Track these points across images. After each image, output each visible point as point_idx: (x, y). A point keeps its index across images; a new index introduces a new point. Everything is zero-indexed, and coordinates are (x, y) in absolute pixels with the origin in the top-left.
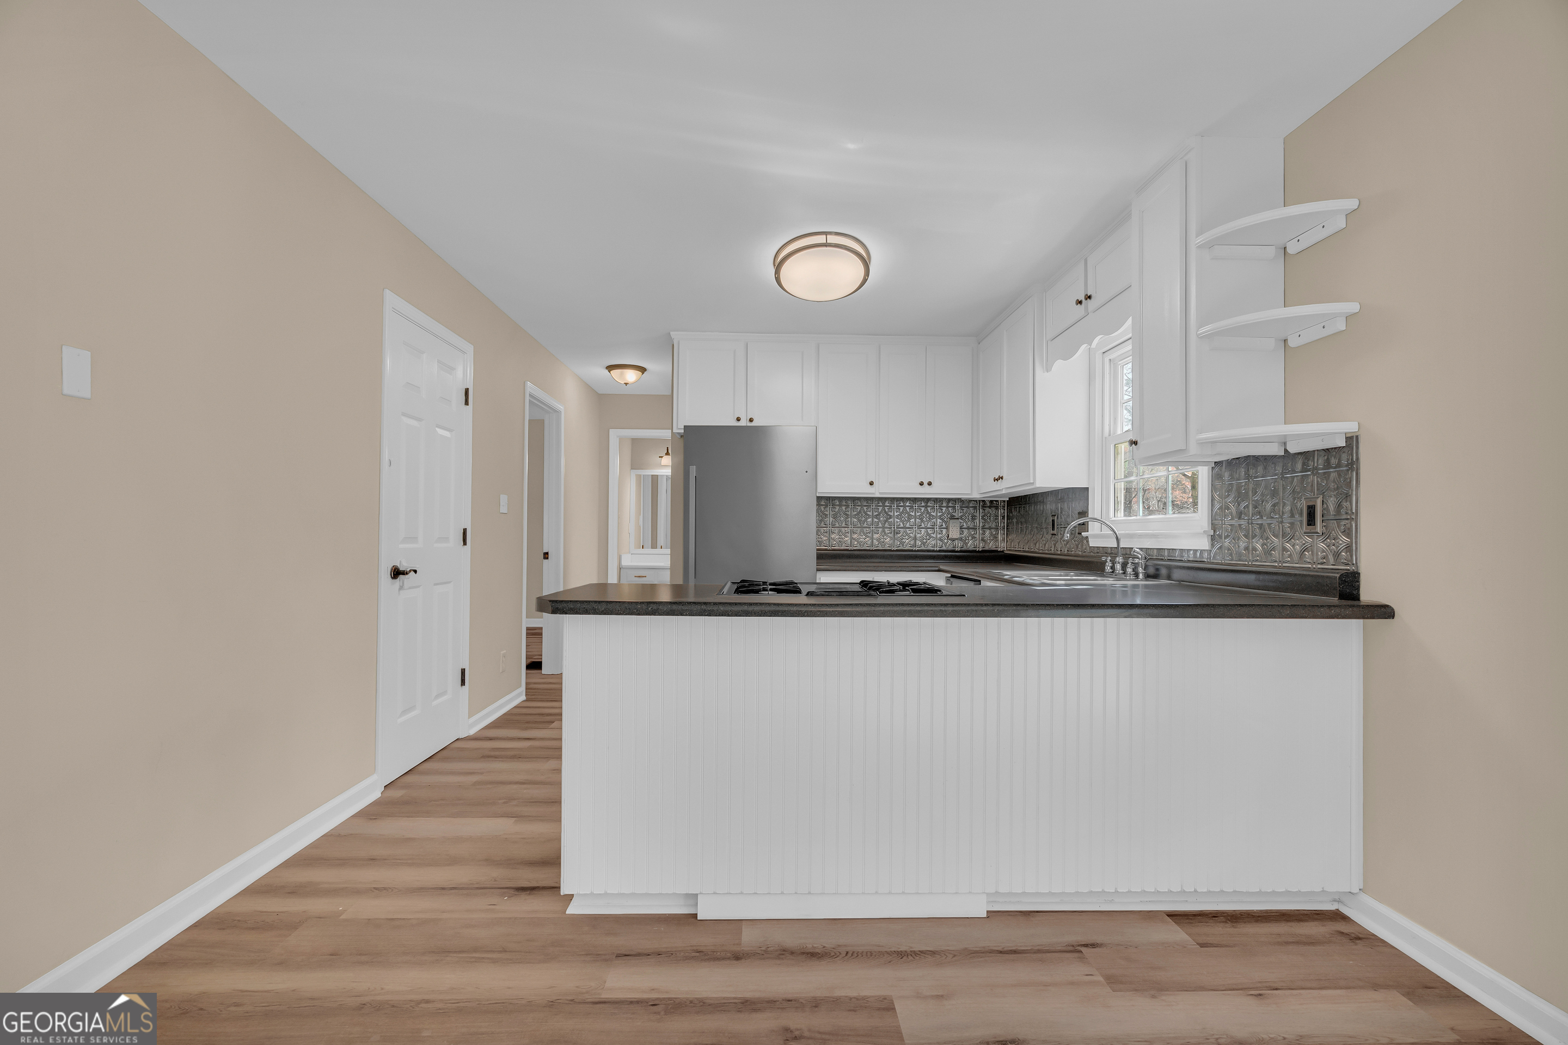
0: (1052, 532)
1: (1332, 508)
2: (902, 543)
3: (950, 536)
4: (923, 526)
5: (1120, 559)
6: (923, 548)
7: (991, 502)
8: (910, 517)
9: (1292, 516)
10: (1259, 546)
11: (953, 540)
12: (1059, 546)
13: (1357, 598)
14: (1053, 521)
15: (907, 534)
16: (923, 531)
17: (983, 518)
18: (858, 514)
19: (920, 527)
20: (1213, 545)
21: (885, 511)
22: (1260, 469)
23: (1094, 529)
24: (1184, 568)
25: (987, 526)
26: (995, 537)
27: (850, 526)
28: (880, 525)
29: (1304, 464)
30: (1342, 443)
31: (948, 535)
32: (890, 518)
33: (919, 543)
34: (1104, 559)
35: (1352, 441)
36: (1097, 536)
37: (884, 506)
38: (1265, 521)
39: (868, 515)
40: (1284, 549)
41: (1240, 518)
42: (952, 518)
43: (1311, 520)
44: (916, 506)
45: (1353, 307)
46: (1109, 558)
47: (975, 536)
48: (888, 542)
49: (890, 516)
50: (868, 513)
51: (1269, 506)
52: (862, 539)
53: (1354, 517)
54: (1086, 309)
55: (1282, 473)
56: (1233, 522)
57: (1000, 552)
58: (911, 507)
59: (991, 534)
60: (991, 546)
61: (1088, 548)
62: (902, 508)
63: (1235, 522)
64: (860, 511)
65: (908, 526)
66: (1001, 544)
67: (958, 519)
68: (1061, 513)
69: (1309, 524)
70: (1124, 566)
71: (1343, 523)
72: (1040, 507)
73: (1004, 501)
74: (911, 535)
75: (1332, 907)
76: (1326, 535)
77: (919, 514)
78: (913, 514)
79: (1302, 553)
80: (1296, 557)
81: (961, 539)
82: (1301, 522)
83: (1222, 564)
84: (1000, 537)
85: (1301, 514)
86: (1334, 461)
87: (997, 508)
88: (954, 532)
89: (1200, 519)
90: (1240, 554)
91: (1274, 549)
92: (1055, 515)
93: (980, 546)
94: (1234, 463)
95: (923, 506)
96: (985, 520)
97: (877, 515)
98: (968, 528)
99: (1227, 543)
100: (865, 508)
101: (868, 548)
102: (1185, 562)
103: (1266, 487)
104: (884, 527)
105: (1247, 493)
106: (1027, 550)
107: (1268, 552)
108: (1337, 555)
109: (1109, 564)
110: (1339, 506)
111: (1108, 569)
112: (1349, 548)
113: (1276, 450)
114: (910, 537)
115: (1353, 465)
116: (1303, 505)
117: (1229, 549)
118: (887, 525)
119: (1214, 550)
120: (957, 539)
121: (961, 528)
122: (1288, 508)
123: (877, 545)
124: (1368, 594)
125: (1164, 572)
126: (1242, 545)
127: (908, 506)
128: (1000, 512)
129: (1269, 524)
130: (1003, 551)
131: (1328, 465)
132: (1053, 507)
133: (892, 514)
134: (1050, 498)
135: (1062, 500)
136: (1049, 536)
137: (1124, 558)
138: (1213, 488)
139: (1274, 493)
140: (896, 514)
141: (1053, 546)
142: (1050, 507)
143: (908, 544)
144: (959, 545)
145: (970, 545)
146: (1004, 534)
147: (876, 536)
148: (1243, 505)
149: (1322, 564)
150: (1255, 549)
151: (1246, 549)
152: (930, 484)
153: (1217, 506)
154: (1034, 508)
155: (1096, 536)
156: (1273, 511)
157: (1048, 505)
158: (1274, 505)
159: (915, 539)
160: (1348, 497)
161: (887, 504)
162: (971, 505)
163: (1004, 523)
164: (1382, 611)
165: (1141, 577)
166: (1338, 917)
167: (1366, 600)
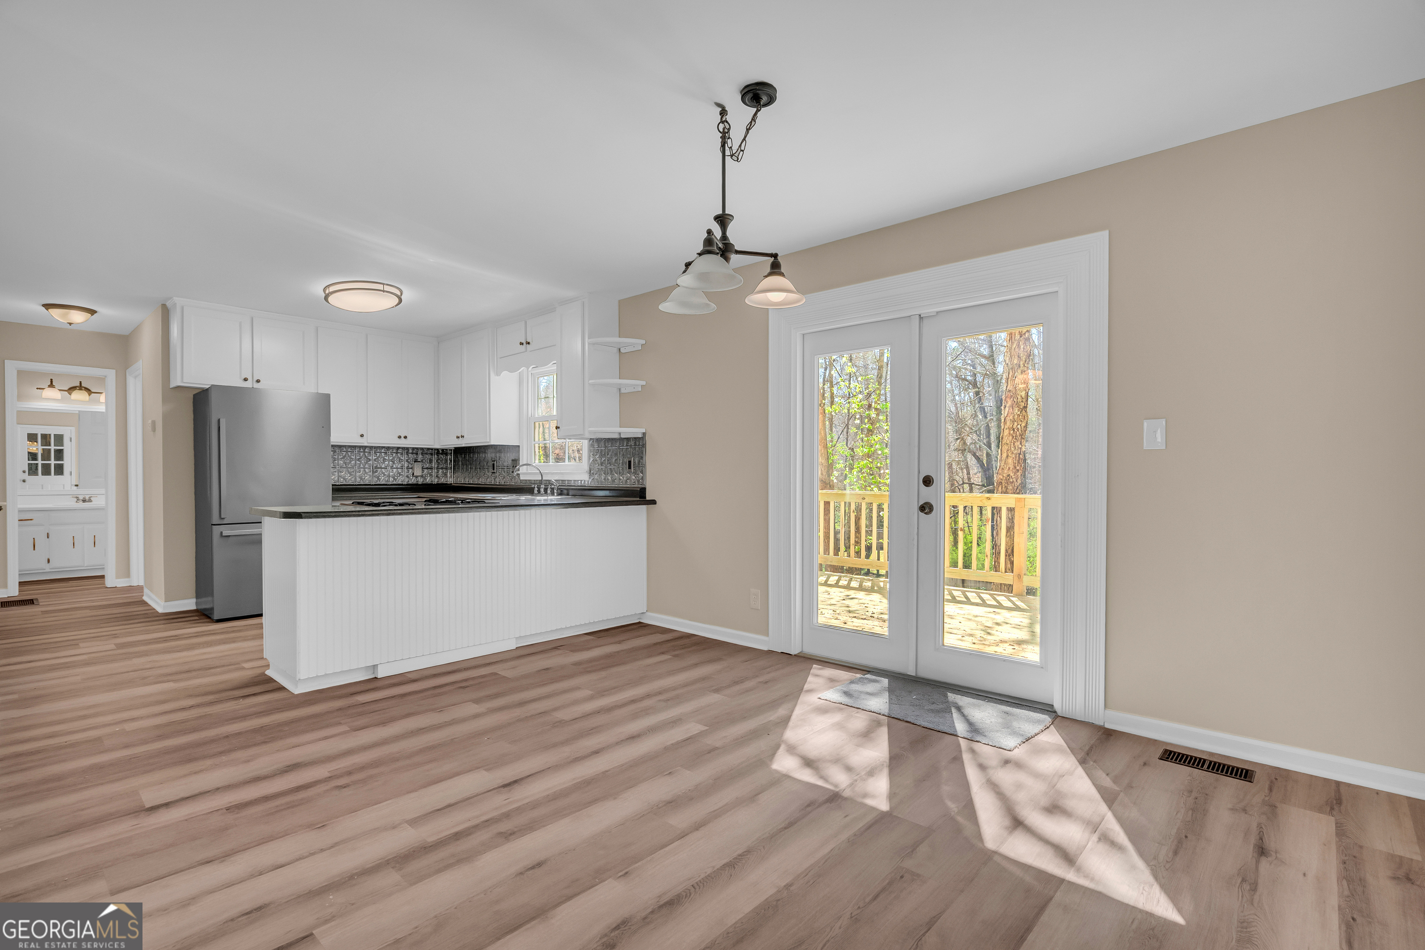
0: (492, 471)
1: (637, 462)
2: (379, 479)
3: (415, 474)
4: (394, 467)
5: (543, 486)
6: (395, 483)
7: (443, 450)
8: (384, 460)
9: (623, 465)
10: (610, 478)
11: (417, 477)
12: (497, 480)
13: (645, 497)
14: (493, 464)
15: (383, 473)
16: (395, 470)
17: (437, 462)
18: (344, 457)
19: (392, 467)
20: (590, 478)
21: (365, 456)
22: (610, 443)
23: (523, 470)
24: (575, 489)
25: (440, 467)
26: (446, 475)
27: (337, 467)
28: (362, 466)
29: (627, 443)
30: (640, 436)
31: (413, 473)
32: (369, 461)
33: (391, 479)
34: (533, 486)
35: (644, 434)
36: (526, 474)
37: (364, 452)
38: (612, 467)
39: (352, 458)
40: (620, 479)
41: (602, 465)
42: (416, 461)
43: (630, 467)
44: (389, 452)
45: (644, 383)
46: (536, 486)
47: (432, 474)
48: (368, 479)
49: (369, 459)
50: (352, 457)
51: (614, 460)
52: (348, 477)
53: (644, 466)
54: (526, 348)
55: (619, 446)
56: (599, 467)
57: (449, 484)
58: (386, 453)
59: (443, 472)
60: (443, 480)
61: (519, 481)
62: (378, 454)
63: (600, 467)
64: (345, 456)
65: (383, 466)
66: (450, 479)
67: (420, 462)
68: (499, 459)
69: (629, 469)
70: (546, 490)
71: (641, 468)
72: (482, 455)
73: (451, 450)
74: (386, 473)
75: (638, 621)
76: (635, 473)
77: (392, 458)
78: (387, 458)
79: (626, 481)
80: (624, 482)
81: (422, 476)
82: (626, 468)
83: (594, 487)
84: (449, 475)
85: (626, 464)
86: (637, 443)
87: (446, 454)
88: (418, 471)
89: (585, 465)
90: (601, 482)
91: (616, 479)
92: (495, 461)
93: (435, 481)
94: (598, 440)
95: (394, 453)
96: (438, 463)
97: (359, 459)
98: (427, 468)
99: (596, 477)
100: (349, 453)
101: (353, 483)
102: (576, 486)
103: (612, 452)
104: (364, 468)
105: (605, 454)
106: (472, 482)
107: (613, 481)
108: (638, 481)
109: (536, 489)
110: (639, 462)
111: (536, 492)
112: (642, 478)
113: (616, 436)
114: (385, 475)
115: (644, 445)
116: (626, 460)
117: (597, 480)
118: (367, 466)
119: (590, 480)
120: (419, 476)
121: (423, 468)
122: (621, 461)
123: (358, 481)
124: (649, 497)
125: (565, 492)
126: (603, 478)
127: (383, 452)
128: (449, 457)
129: (614, 468)
130: (451, 484)
131: (635, 445)
132: (493, 455)
133: (371, 458)
134: (489, 451)
135: (500, 451)
136: (490, 474)
137: (545, 485)
138: (590, 451)
139: (616, 454)
140: (374, 458)
141: (493, 480)
142: (490, 455)
143: (383, 480)
144: (420, 481)
145: (428, 480)
146: (451, 472)
147: (358, 474)
148: (603, 459)
149: (634, 485)
150: (608, 479)
151: (605, 479)
152: (405, 437)
153: (592, 459)
154: (477, 455)
155: (524, 474)
156: (615, 462)
157: (489, 455)
158: (616, 460)
159: (389, 476)
160: (642, 458)
161: (366, 450)
162: (429, 452)
163: (451, 465)
164: (653, 502)
165: (556, 495)
166: (640, 623)
167: (648, 498)
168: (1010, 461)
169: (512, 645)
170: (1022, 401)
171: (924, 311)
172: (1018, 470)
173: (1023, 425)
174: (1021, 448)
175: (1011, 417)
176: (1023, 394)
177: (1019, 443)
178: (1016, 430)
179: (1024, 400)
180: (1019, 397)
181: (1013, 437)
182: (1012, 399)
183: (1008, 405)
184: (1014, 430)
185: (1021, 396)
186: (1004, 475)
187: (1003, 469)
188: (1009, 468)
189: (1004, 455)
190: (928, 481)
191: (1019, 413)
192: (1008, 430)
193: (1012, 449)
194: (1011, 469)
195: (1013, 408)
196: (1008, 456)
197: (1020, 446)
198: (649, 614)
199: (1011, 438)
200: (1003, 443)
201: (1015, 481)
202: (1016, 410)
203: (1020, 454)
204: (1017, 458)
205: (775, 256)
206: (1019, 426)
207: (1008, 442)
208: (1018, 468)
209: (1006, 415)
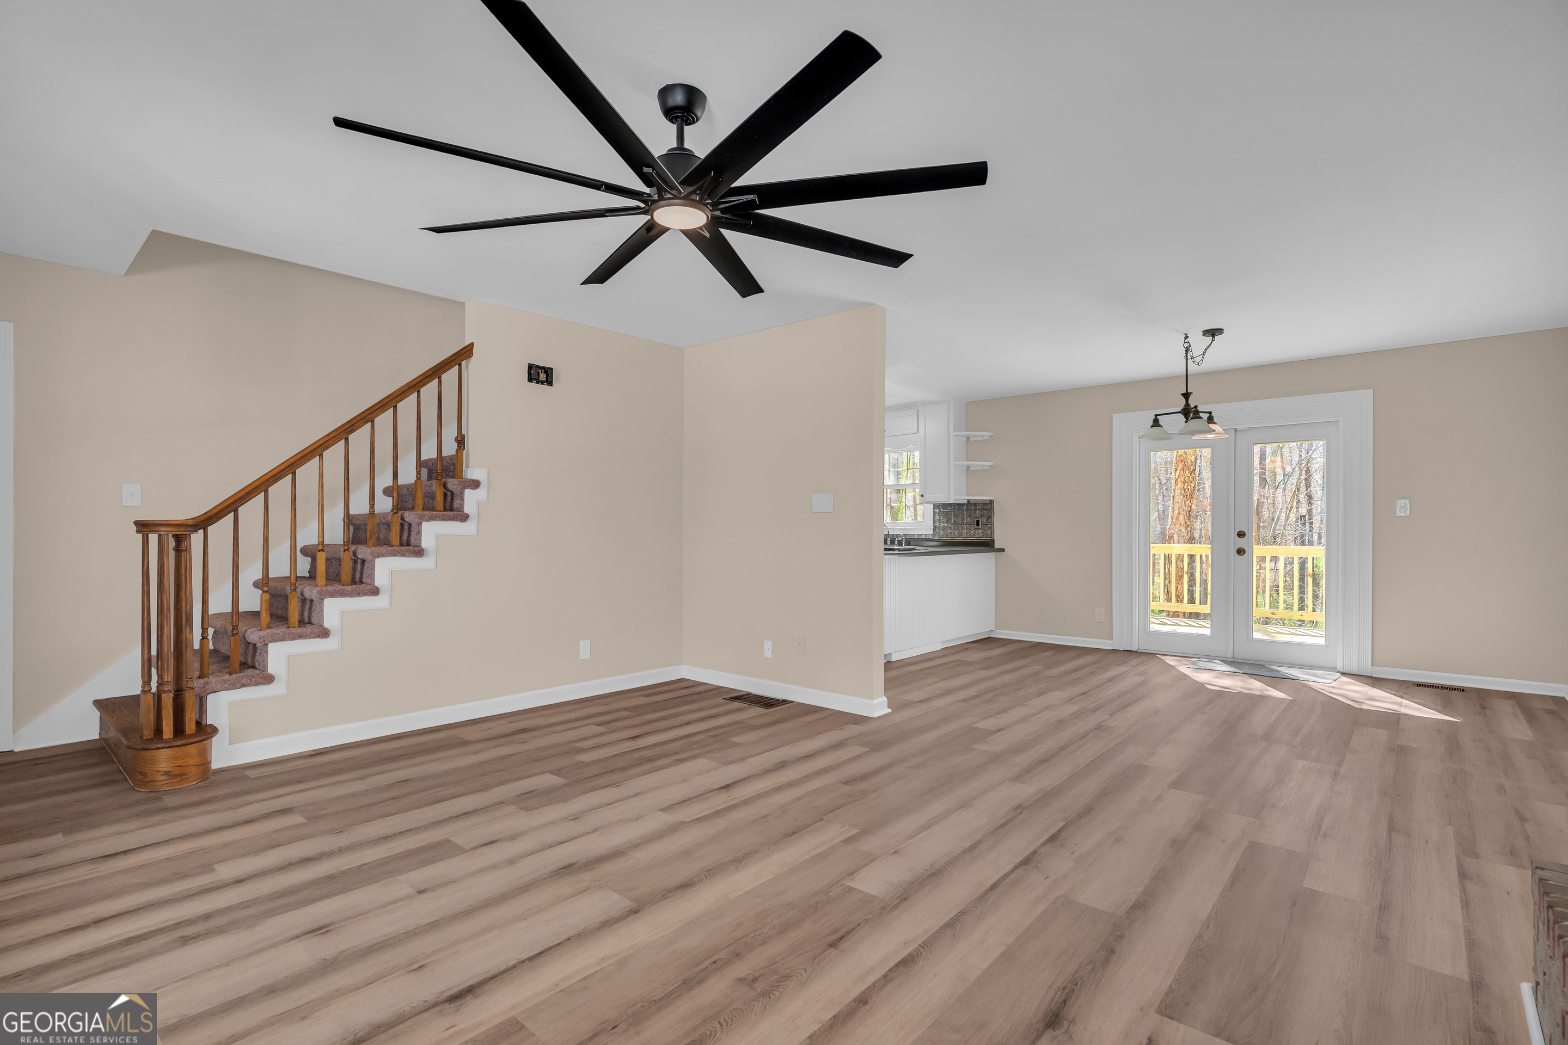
1: (985, 521)
9: (970, 523)
10: (957, 533)
13: (994, 547)
20: (934, 532)
22: (957, 508)
24: (921, 541)
29: (974, 507)
30: (988, 501)
35: (992, 499)
38: (959, 525)
40: (967, 533)
41: (947, 523)
43: (978, 525)
45: (992, 464)
51: (961, 520)
53: (992, 524)
55: (966, 510)
56: (943, 525)
69: (977, 527)
71: (989, 526)
75: (988, 636)
76: (983, 529)
79: (974, 535)
80: (972, 536)
82: (974, 527)
85: (974, 523)
86: (985, 506)
89: (929, 523)
91: (962, 533)
94: (945, 506)
99: (941, 532)
102: (922, 538)
103: (959, 514)
105: (947, 516)
107: (960, 534)
108: (987, 535)
110: (987, 521)
112: (990, 533)
113: (964, 502)
115: (992, 509)
116: (974, 520)
117: (942, 534)
122: (969, 521)
124: (997, 545)
126: (946, 532)
129: (961, 527)
131: (983, 507)
138: (934, 513)
139: (963, 516)
148: (948, 519)
149: (983, 537)
151: (948, 533)
153: (936, 520)
158: (963, 520)
160: (990, 517)
164: (1003, 550)
165: (904, 545)
166: (989, 638)
167: (996, 547)
168: (1181, 517)
169: (939, 647)
170: (1192, 465)
171: (1237, 427)
172: (1188, 526)
173: (1193, 485)
174: (1190, 506)
175: (1182, 479)
176: (1193, 458)
177: (1189, 502)
178: (1186, 490)
179: (1193, 464)
180: (1189, 461)
181: (1184, 496)
182: (1183, 463)
183: (1179, 468)
184: (1185, 490)
185: (1191, 460)
186: (1176, 530)
187: (1174, 524)
188: (1181, 524)
189: (1176, 512)
190: (1241, 534)
191: (1189, 475)
192: (1179, 490)
193: (1183, 507)
194: (1182, 524)
195: (1184, 471)
196: (1179, 513)
197: (1190, 505)
198: (996, 631)
199: (1182, 497)
200: (1175, 501)
201: (1186, 535)
202: (1187, 473)
203: (1190, 511)
204: (1188, 514)
205: (1210, 413)
206: (1189, 487)
207: (1179, 500)
208: (1188, 523)
209: (1177, 477)
